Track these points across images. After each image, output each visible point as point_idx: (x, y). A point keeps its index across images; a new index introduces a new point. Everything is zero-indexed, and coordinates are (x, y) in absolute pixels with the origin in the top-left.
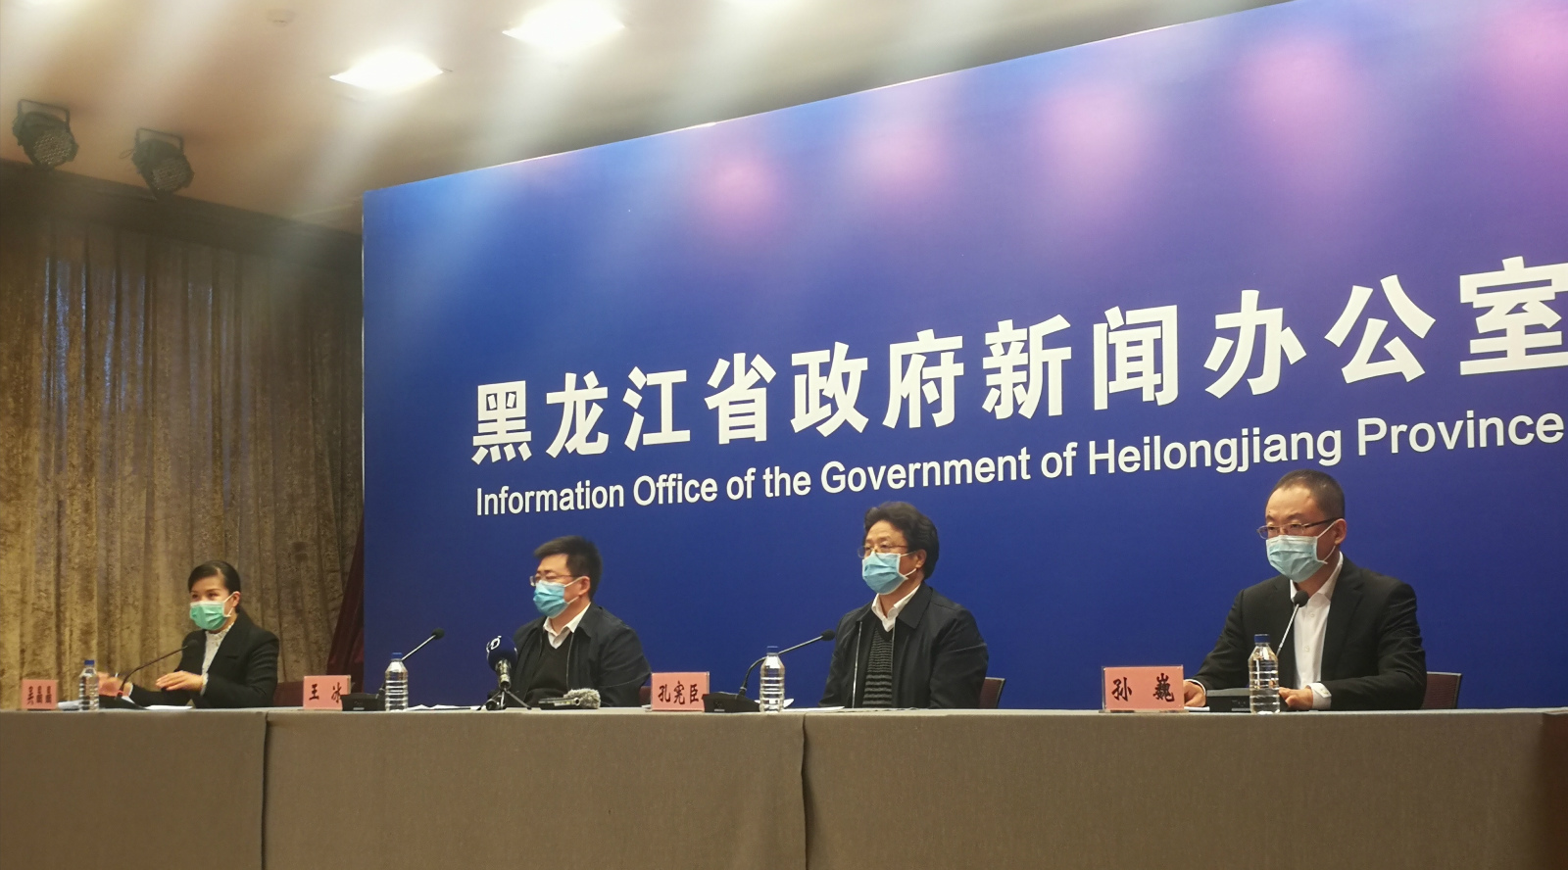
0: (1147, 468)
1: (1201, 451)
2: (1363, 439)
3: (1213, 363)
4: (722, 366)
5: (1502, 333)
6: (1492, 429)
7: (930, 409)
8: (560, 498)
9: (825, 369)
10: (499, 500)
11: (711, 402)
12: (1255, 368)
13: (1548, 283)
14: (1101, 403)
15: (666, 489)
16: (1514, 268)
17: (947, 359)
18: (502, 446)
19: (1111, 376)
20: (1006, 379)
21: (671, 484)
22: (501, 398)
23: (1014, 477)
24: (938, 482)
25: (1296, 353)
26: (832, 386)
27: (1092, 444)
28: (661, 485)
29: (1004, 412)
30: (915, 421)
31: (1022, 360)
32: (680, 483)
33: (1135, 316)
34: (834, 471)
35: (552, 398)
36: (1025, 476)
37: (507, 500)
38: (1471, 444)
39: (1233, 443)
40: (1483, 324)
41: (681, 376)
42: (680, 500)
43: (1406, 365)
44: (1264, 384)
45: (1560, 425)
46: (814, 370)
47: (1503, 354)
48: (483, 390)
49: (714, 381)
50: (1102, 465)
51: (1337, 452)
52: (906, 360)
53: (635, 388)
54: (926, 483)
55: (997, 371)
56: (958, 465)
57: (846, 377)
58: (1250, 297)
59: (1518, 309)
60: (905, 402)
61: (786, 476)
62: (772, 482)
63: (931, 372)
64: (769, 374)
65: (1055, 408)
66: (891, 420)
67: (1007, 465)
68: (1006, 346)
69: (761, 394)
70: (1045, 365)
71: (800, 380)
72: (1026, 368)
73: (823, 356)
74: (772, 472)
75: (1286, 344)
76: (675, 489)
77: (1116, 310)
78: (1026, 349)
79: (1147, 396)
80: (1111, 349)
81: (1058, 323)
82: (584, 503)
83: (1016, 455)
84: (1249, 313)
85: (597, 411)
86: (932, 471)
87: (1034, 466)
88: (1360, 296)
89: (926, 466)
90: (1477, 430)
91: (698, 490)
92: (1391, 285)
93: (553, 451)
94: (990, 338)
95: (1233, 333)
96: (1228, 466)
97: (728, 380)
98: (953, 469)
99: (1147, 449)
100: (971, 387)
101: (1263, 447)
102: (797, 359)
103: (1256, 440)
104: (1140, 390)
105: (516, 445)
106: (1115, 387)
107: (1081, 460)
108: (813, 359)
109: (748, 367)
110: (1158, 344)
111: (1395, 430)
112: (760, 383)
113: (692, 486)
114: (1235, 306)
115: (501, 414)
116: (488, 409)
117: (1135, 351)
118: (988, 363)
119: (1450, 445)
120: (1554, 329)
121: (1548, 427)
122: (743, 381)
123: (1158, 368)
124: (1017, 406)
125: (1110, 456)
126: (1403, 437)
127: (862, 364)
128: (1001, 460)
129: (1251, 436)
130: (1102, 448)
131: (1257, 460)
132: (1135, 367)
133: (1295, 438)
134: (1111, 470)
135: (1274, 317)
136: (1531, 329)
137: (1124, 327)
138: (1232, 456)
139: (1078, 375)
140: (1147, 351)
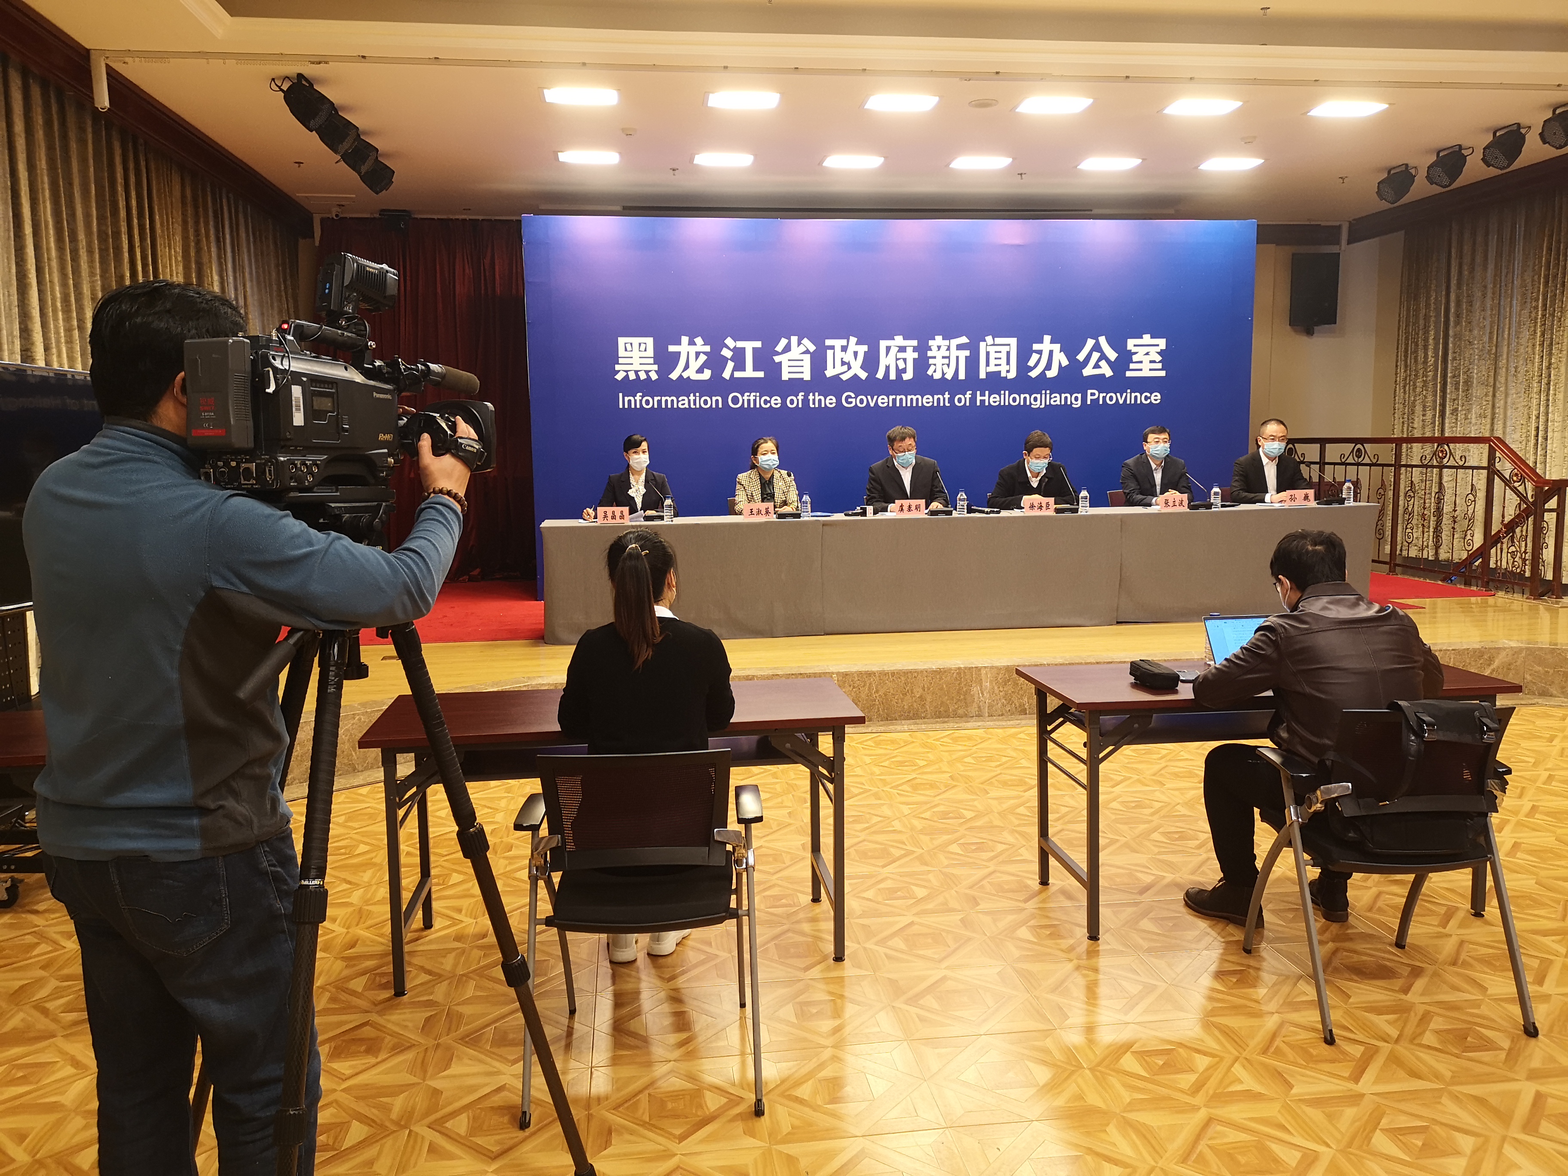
0: (1002, 404)
1: (1025, 398)
2: (1089, 398)
3: (1031, 363)
4: (783, 342)
5: (1141, 362)
6: (1136, 397)
7: (900, 372)
8: (678, 402)
9: (844, 349)
10: (635, 401)
11: (777, 359)
12: (1049, 367)
13: (1158, 345)
14: (983, 375)
15: (749, 401)
16: (1147, 338)
17: (910, 350)
18: (636, 372)
19: (988, 364)
20: (939, 361)
21: (752, 398)
22: (636, 346)
23: (942, 404)
24: (904, 405)
25: (1065, 362)
26: (848, 357)
27: (978, 393)
28: (746, 398)
29: (937, 376)
30: (893, 376)
31: (947, 354)
32: (758, 398)
33: (998, 340)
34: (850, 397)
35: (672, 348)
36: (947, 404)
37: (641, 401)
38: (1128, 402)
39: (1038, 396)
40: (1135, 358)
41: (758, 344)
42: (758, 406)
43: (1106, 370)
44: (1052, 373)
45: (1159, 397)
46: (838, 349)
47: (1141, 370)
48: (622, 341)
49: (779, 348)
50: (982, 402)
51: (1079, 402)
52: (888, 349)
53: (728, 348)
54: (898, 405)
55: (935, 357)
56: (914, 398)
57: (856, 354)
58: (1047, 338)
59: (1147, 354)
60: (888, 368)
61: (822, 398)
62: (814, 400)
63: (900, 355)
64: (812, 348)
65: (962, 376)
66: (880, 375)
67: (939, 399)
68: (939, 347)
69: (807, 357)
70: (957, 358)
71: (830, 353)
72: (948, 357)
73: (844, 342)
74: (814, 395)
75: (1061, 359)
76: (755, 401)
77: (990, 337)
78: (948, 349)
79: (1003, 374)
80: (988, 354)
81: (964, 340)
82: (695, 404)
83: (943, 395)
84: (1046, 345)
85: (703, 358)
86: (901, 400)
87: (951, 400)
88: (1090, 343)
89: (898, 397)
90: (1130, 397)
91: (770, 402)
92: (1102, 340)
93: (674, 376)
94: (931, 343)
95: (1040, 352)
96: (1036, 405)
97: (787, 349)
98: (912, 399)
99: (1002, 396)
100: (922, 363)
101: (1050, 399)
102: (828, 342)
103: (1048, 396)
104: (1000, 372)
105: (647, 372)
106: (990, 369)
107: (973, 399)
108: (838, 343)
109: (799, 344)
110: (1008, 353)
111: (1102, 395)
112: (807, 352)
113: (765, 400)
114: (1041, 341)
115: (636, 354)
116: (626, 350)
117: (998, 355)
118: (929, 354)
119: (1121, 402)
120: (1159, 362)
121: (1156, 398)
122: (796, 351)
123: (1008, 363)
124: (943, 374)
125: (986, 398)
126: (1104, 398)
127: (865, 348)
128: (936, 397)
129: (1046, 394)
130: (982, 395)
131: (1048, 403)
132: (998, 362)
133: (1063, 396)
134: (987, 404)
135: (1056, 347)
136: (1151, 362)
137: (994, 345)
138: (1038, 401)
139: (972, 363)
140: (1004, 356)
